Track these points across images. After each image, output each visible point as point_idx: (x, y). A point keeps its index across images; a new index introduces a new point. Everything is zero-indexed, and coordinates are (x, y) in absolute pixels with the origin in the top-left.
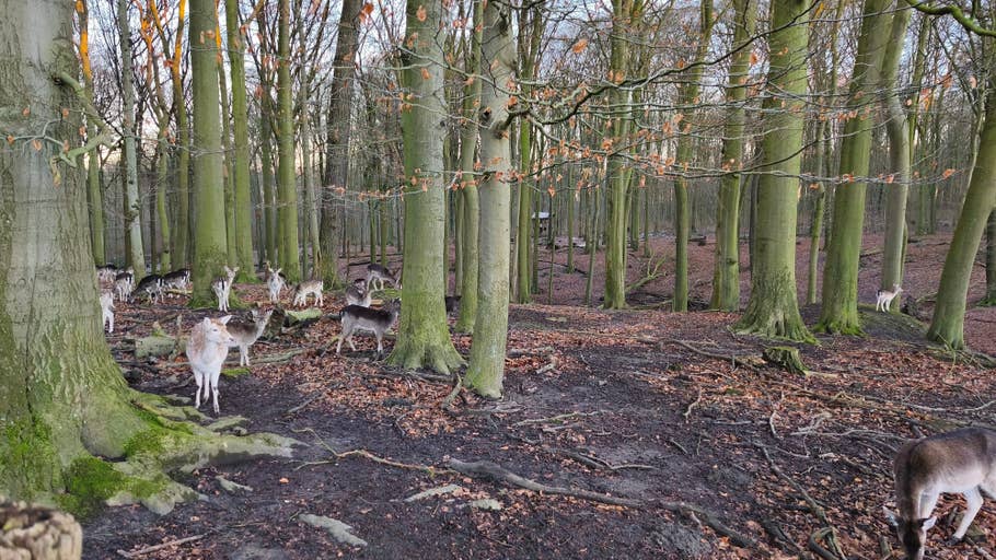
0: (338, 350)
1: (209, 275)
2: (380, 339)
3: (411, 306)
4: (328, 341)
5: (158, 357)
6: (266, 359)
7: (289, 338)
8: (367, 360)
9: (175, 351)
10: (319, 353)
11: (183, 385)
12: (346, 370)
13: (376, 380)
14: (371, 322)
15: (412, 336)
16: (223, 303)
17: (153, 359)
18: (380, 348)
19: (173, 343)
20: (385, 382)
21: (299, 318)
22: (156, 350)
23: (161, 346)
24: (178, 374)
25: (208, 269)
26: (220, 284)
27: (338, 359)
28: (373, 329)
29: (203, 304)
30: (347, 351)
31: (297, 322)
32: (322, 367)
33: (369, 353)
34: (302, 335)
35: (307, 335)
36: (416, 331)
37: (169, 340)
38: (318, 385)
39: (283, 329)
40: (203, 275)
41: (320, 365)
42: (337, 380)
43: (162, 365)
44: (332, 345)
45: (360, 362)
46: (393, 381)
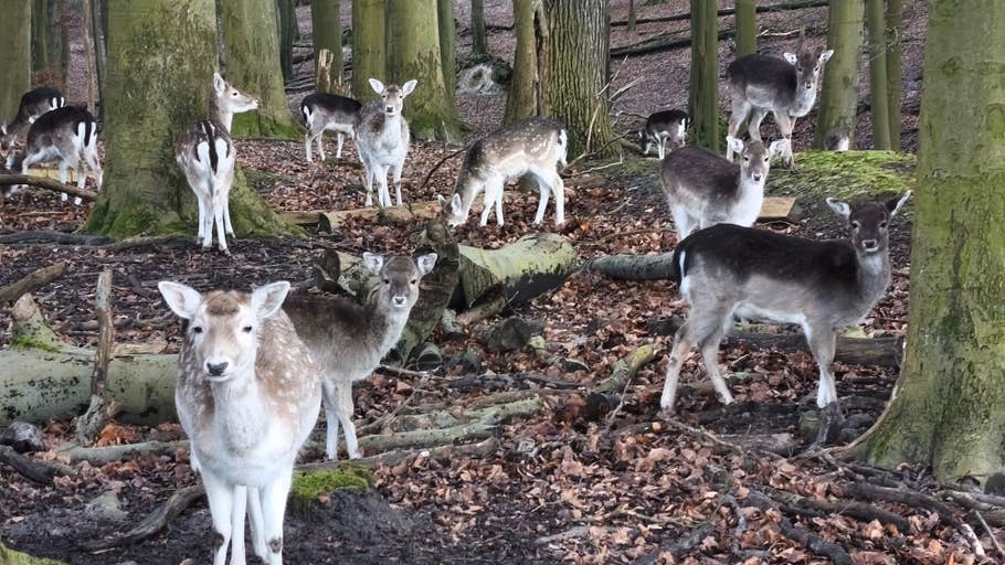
0: (667, 399)
1: (159, 117)
2: (824, 356)
3: (953, 225)
4: (620, 365)
5: (41, 423)
6: (412, 435)
7: (473, 353)
8: (783, 439)
9: (95, 401)
10: (595, 409)
11: (147, 528)
12: (714, 481)
13: (840, 523)
14: (794, 292)
15: (966, 351)
16: (213, 218)
17: (26, 432)
18: (825, 392)
19: (84, 372)
20: (875, 530)
21: (499, 274)
22: (30, 398)
23: (47, 384)
24: (117, 485)
25: (155, 94)
26: (204, 148)
27: (669, 436)
28: (798, 318)
29: (144, 222)
30: (698, 404)
31: (495, 290)
32: (620, 468)
33: (785, 414)
34: (522, 340)
35: (537, 341)
36: (982, 330)
37: (71, 359)
38: (622, 535)
39: (449, 317)
40: (137, 117)
41: (608, 456)
42: (688, 516)
43: (58, 453)
44: (636, 378)
45: (759, 449)
46: (905, 529)
